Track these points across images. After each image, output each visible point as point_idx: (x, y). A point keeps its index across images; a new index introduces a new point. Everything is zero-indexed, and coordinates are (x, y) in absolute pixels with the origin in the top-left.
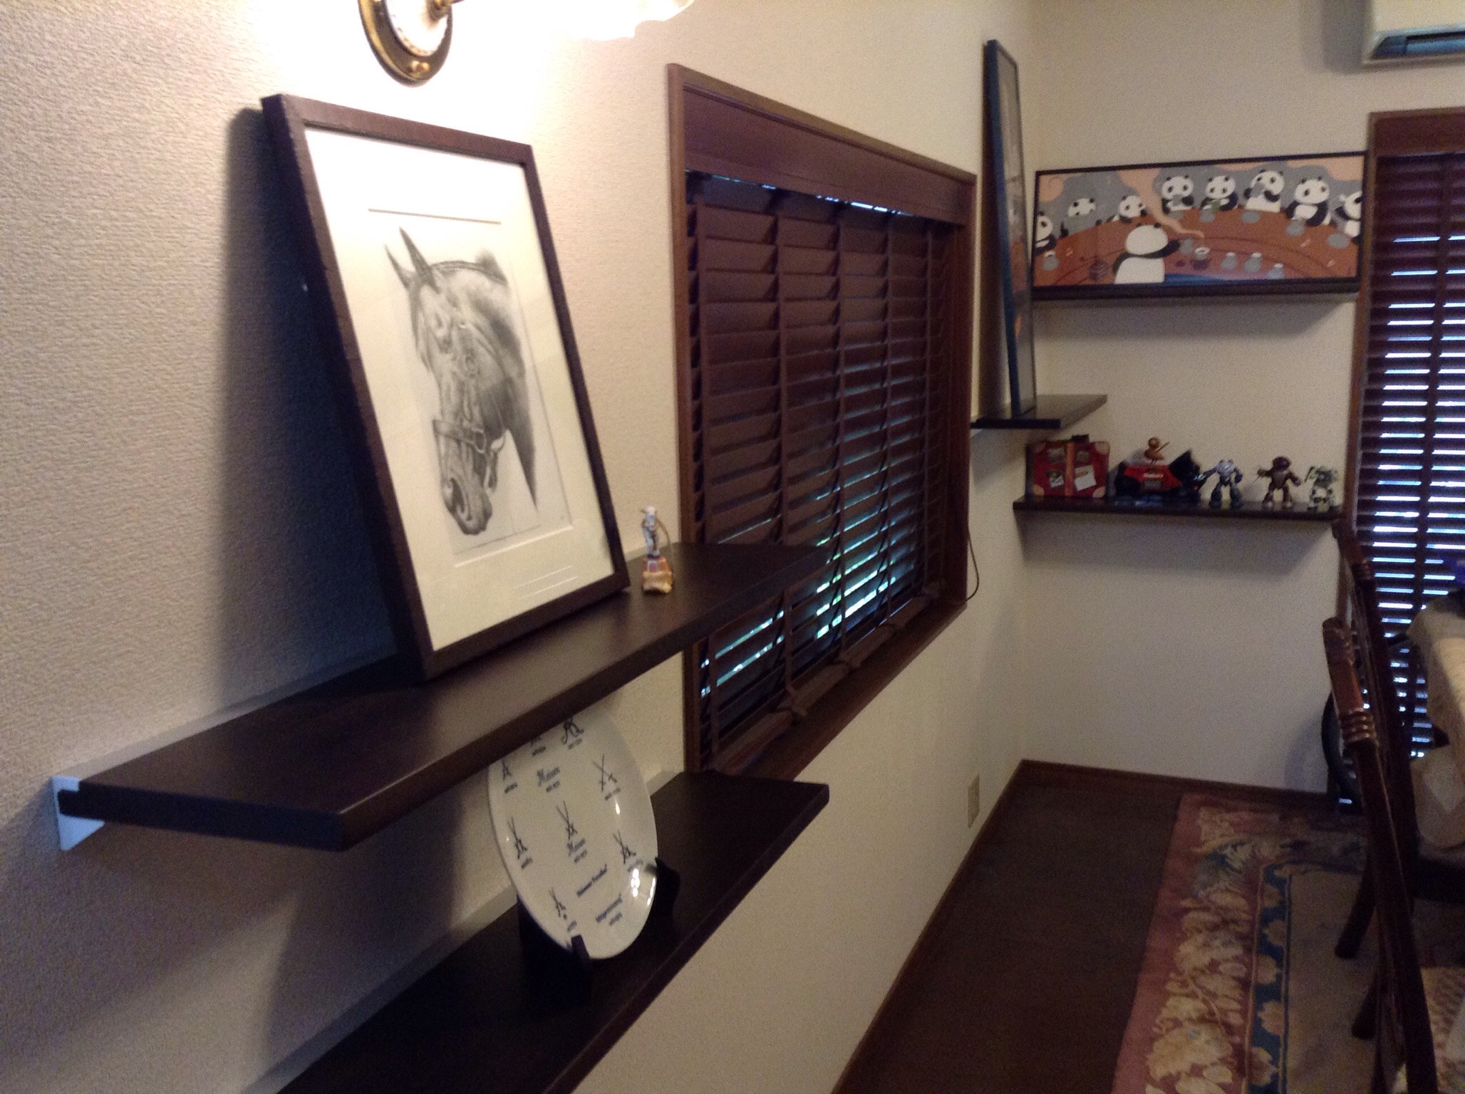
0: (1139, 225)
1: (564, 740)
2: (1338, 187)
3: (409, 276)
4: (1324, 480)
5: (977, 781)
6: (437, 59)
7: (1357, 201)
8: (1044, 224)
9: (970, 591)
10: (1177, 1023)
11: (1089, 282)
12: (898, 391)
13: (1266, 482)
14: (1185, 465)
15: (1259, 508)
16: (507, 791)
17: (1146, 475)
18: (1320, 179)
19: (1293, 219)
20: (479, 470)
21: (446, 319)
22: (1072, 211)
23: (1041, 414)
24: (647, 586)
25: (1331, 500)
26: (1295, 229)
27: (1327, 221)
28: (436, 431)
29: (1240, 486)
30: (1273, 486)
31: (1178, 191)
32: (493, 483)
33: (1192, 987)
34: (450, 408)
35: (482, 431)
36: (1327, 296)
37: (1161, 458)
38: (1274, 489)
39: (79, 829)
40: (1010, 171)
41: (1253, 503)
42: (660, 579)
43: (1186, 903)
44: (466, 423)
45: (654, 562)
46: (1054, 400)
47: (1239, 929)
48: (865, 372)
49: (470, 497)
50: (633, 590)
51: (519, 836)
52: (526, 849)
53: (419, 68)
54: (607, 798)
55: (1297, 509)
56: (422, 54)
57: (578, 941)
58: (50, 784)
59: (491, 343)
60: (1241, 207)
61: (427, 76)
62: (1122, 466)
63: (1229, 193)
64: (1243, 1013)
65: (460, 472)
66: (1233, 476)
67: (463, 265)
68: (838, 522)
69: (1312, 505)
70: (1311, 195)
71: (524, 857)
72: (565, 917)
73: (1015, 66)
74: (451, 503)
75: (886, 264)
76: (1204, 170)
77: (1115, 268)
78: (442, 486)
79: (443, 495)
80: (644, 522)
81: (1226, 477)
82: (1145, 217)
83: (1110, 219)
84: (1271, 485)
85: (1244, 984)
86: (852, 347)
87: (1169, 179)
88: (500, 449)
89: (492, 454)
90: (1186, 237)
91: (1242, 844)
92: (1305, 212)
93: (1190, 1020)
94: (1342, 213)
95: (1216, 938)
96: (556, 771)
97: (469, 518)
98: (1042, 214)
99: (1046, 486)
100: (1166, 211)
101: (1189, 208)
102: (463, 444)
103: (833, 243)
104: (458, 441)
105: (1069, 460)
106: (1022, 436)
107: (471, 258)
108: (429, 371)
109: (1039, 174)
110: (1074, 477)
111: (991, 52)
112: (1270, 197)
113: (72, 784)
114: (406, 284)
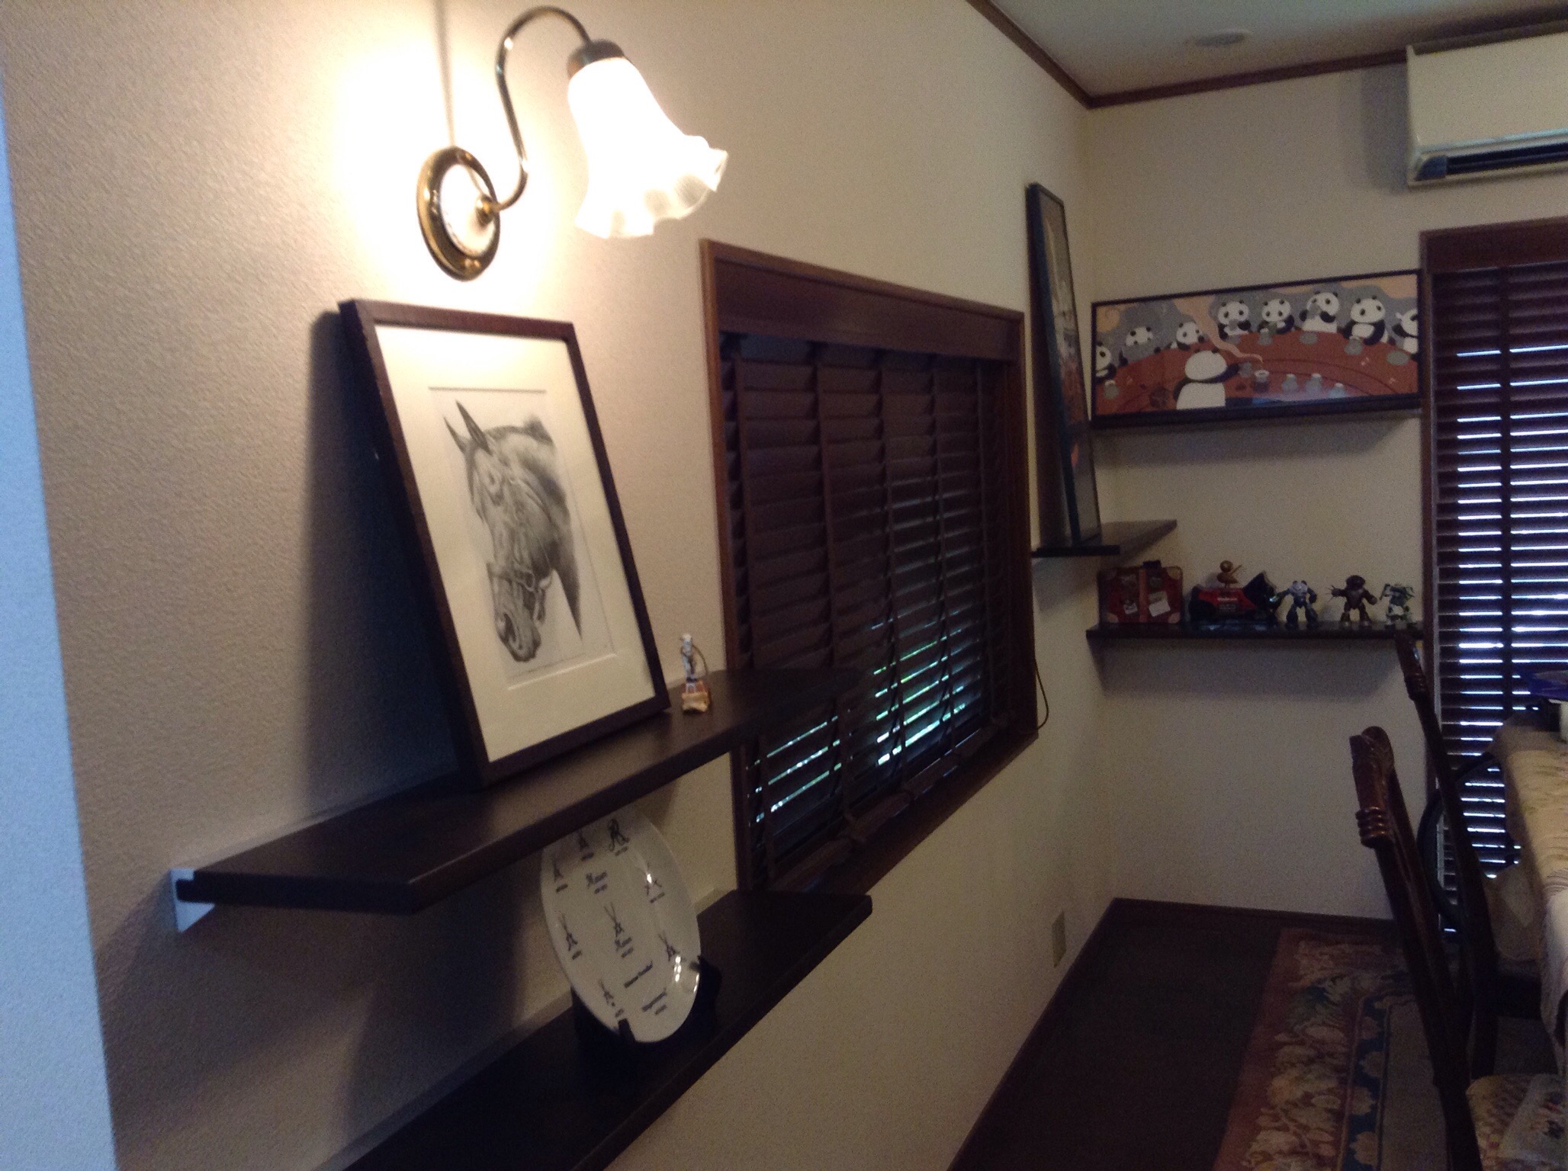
0: (1197, 351)
1: (611, 848)
2: (1392, 305)
3: (464, 441)
4: (1399, 598)
5: (1062, 917)
6: (487, 258)
7: (1413, 319)
8: (1103, 354)
9: (1041, 719)
10: (1267, 1157)
11: (1150, 409)
12: (951, 524)
13: (1341, 601)
14: (1260, 586)
15: (1336, 628)
16: (558, 890)
17: (1219, 599)
18: (1374, 298)
19: (1351, 338)
20: (529, 606)
21: (497, 476)
22: (1130, 341)
23: (1107, 541)
24: (685, 707)
25: (1408, 617)
26: (1354, 349)
27: (1385, 339)
28: (491, 574)
29: (1317, 606)
30: (1349, 606)
31: (1235, 316)
32: (541, 616)
33: (1284, 1120)
34: (502, 553)
35: (530, 572)
36: (1391, 413)
37: (1235, 582)
38: (1349, 610)
39: (192, 913)
40: (1059, 305)
41: (1332, 623)
42: (696, 700)
43: (1281, 1037)
44: (517, 566)
45: (692, 685)
46: (1118, 526)
47: (1335, 1062)
48: (916, 507)
49: (521, 630)
50: (674, 710)
51: (570, 930)
52: (576, 943)
53: (473, 266)
54: (652, 901)
55: (1377, 628)
56: (474, 253)
57: (624, 1025)
58: (169, 875)
59: (538, 494)
60: (1299, 329)
61: (476, 273)
62: (1196, 590)
63: (1285, 315)
64: (1336, 1144)
65: (512, 607)
66: (1308, 596)
67: (514, 430)
68: (894, 653)
69: (1389, 623)
70: (1367, 315)
71: (574, 950)
72: (613, 1005)
73: (1061, 205)
74: (503, 635)
75: (933, 402)
76: (1259, 295)
77: (1176, 395)
78: (496, 619)
79: (497, 629)
80: (682, 648)
81: (1300, 597)
82: (1203, 343)
83: (1169, 346)
84: (1346, 604)
85: (1338, 1115)
86: (899, 483)
87: (1224, 305)
88: (548, 587)
89: (540, 592)
90: (1245, 360)
91: (1341, 977)
92: (1363, 331)
93: (1280, 1152)
94: (1399, 330)
95: (1310, 1071)
96: (603, 875)
97: (520, 647)
98: (1101, 344)
99: (1120, 613)
100: (1223, 336)
101: (1246, 332)
102: (515, 585)
103: (877, 386)
104: (510, 582)
105: (1142, 586)
106: (1092, 565)
107: (519, 423)
108: (483, 522)
109: (1095, 306)
110: (1149, 603)
111: (1034, 196)
112: (1326, 318)
113: (188, 874)
114: (462, 448)
